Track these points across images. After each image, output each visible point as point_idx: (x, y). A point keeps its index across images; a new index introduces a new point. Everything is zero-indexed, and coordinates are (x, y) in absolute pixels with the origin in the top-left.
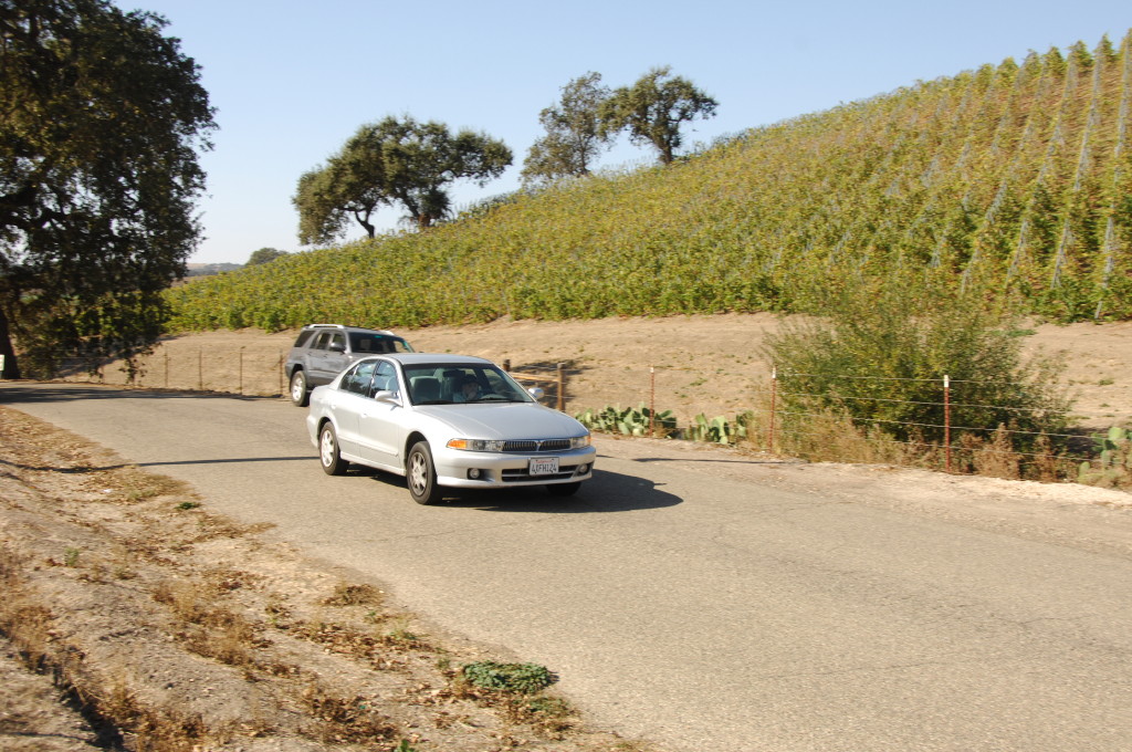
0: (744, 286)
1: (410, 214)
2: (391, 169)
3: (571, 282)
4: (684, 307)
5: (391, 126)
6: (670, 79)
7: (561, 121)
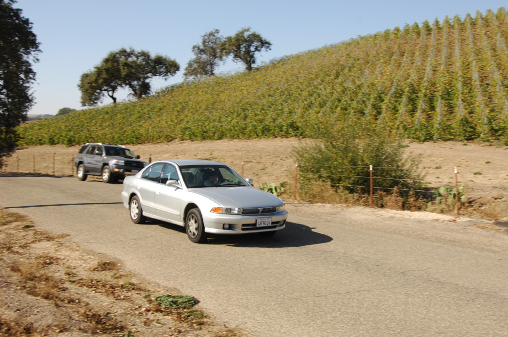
0: (283, 126)
1: (133, 92)
2: (124, 72)
3: (206, 124)
4: (257, 135)
5: (123, 52)
6: (250, 33)
7: (202, 51)
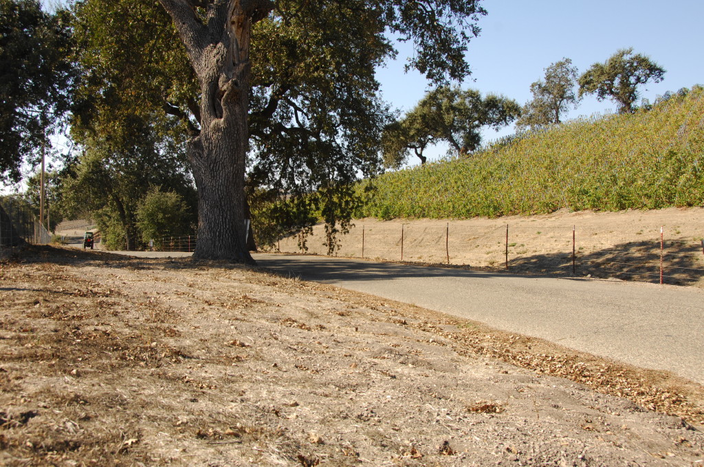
2: (448, 118)
6: (632, 56)
7: (544, 90)
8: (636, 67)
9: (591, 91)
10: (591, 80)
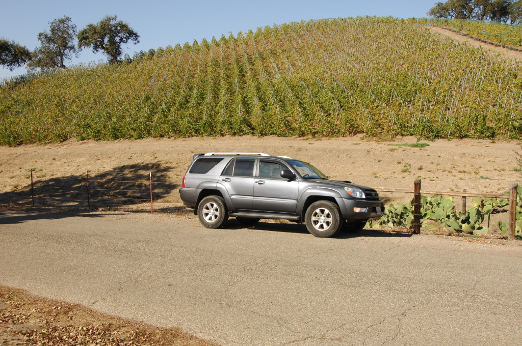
6: (116, 22)
7: (50, 40)
8: (120, 30)
9: (88, 44)
10: (87, 36)
